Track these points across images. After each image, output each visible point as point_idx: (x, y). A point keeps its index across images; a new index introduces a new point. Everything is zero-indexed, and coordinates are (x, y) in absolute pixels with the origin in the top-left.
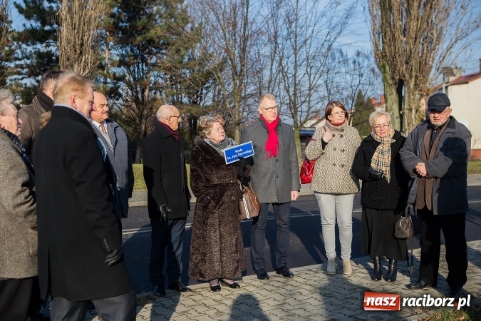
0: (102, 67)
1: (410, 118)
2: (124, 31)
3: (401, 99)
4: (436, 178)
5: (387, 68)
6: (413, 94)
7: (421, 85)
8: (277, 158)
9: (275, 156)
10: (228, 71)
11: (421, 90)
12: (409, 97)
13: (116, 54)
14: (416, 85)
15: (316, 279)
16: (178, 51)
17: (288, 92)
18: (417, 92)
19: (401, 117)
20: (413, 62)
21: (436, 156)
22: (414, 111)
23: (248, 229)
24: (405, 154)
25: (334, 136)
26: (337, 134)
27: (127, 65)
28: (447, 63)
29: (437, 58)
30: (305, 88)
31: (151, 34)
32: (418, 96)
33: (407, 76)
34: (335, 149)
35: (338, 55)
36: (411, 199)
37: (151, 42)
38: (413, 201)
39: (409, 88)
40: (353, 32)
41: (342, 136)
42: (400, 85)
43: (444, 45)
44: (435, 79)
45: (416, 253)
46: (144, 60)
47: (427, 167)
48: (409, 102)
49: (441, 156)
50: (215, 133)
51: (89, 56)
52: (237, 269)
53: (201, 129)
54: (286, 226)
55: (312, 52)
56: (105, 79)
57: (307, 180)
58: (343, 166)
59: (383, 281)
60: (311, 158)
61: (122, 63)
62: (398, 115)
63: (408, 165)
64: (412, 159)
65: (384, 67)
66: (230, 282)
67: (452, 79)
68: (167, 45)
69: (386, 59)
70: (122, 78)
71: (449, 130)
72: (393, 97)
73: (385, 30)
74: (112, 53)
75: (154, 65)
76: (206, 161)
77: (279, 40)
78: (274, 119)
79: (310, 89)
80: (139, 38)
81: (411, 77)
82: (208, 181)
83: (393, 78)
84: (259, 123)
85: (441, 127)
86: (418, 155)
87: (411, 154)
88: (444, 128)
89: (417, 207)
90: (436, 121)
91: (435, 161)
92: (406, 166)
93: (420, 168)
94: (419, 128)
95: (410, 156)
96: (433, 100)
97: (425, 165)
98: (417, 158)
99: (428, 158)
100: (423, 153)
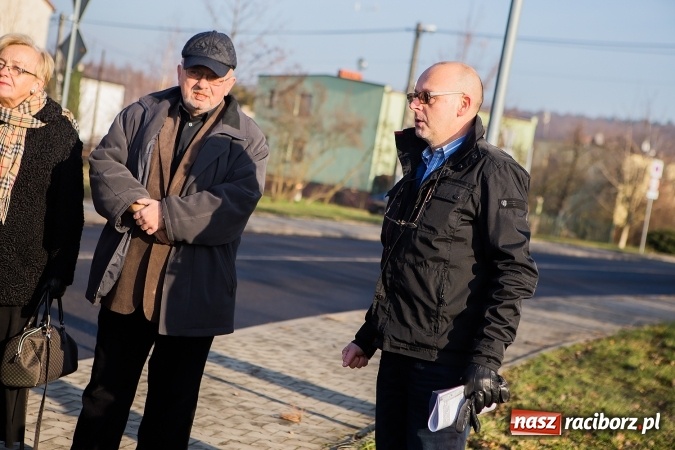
24: (107, 165)
47: (167, 211)
85: (205, 116)
86: (140, 176)
87: (122, 170)
88: (211, 120)
89: (116, 308)
90: (200, 97)
91: (187, 200)
92: (105, 198)
93: (144, 212)
94: (146, 105)
95: (120, 174)
96: (203, 45)
97: (162, 207)
98: (138, 185)
99: (166, 189)
100: (153, 173)
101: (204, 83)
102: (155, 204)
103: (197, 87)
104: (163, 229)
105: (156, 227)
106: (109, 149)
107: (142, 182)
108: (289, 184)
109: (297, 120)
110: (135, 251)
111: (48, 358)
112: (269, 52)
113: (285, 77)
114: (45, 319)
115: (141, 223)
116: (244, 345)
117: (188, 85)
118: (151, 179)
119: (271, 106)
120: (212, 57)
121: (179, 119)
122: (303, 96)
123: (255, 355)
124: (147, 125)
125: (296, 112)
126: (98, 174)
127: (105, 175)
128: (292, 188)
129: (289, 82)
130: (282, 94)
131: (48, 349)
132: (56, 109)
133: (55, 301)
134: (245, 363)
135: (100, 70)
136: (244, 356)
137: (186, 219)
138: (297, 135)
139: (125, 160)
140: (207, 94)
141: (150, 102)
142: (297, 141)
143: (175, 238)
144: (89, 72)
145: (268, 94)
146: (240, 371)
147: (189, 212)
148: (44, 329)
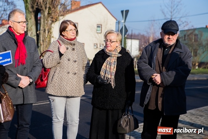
1: (44, 36)
6: (47, 20)
7: (53, 14)
8: (25, 66)
9: (23, 64)
11: (52, 18)
12: (44, 22)
14: (49, 13)
18: (49, 19)
19: (38, 35)
22: (47, 32)
24: (143, 65)
25: (67, 49)
26: (70, 47)
32: (50, 22)
33: (43, 7)
34: (69, 60)
39: (44, 15)
41: (74, 49)
48: (44, 25)
54: (28, 126)
58: (75, 74)
60: (47, 66)
62: (35, 34)
72: (32, 21)
78: (23, 32)
81: (46, 8)
83: (32, 8)
85: (171, 47)
86: (153, 67)
87: (147, 66)
88: (173, 48)
89: (150, 108)
90: (170, 41)
91: (169, 73)
92: (143, 75)
93: (156, 78)
94: (152, 45)
95: (147, 67)
96: (169, 25)
97: (161, 76)
98: (152, 70)
99: (161, 70)
100: (157, 66)
101: (171, 37)
102: (159, 75)
103: (169, 38)
104: (162, 82)
105: (160, 82)
106: (143, 60)
107: (154, 69)
108: (194, 64)
109: (194, 43)
110: (154, 90)
111: (130, 124)
112: (183, 23)
113: (189, 30)
114: (128, 113)
115: (155, 81)
116: (187, 116)
117: (166, 38)
118: (156, 68)
119: (185, 40)
120: (173, 28)
121: (162, 48)
122: (195, 35)
123: (191, 119)
124: (153, 51)
125: (193, 41)
126: (140, 68)
127: (142, 68)
128: (195, 64)
129: (190, 32)
130: (188, 36)
131: (130, 122)
132: (124, 50)
133: (130, 107)
134: (188, 122)
135: (132, 35)
136: (187, 120)
137: (169, 79)
138: (194, 48)
139: (148, 63)
140: (172, 40)
141: (153, 44)
142: (194, 50)
143: (166, 85)
144: (128, 37)
145: (184, 36)
146: (187, 125)
147: (170, 76)
148: (128, 116)
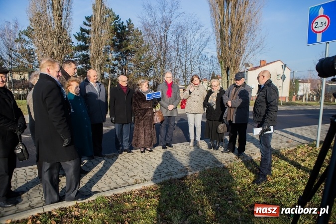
0: (108, 60)
2: (117, 46)
3: (228, 75)
4: (235, 108)
5: (223, 63)
7: (236, 70)
10: (159, 63)
12: (231, 75)
13: (114, 55)
14: (234, 70)
15: (185, 148)
16: (139, 54)
17: (183, 71)
19: (228, 82)
20: (233, 60)
21: (236, 98)
23: (158, 127)
24: (225, 97)
26: (196, 88)
27: (119, 60)
28: (246, 61)
29: (242, 59)
30: (189, 70)
31: (128, 47)
33: (231, 66)
34: (195, 95)
35: (204, 57)
36: (225, 116)
37: (128, 51)
38: (225, 117)
39: (231, 71)
40: (209, 48)
41: (198, 89)
42: (228, 70)
43: (245, 54)
44: (242, 68)
45: (228, 138)
46: (126, 58)
47: (232, 103)
48: (231, 77)
49: (238, 99)
50: (144, 87)
51: (102, 56)
52: (151, 144)
53: (138, 85)
55: (193, 55)
56: (110, 65)
57: (183, 107)
58: (198, 102)
59: (212, 149)
60: (185, 98)
61: (116, 59)
63: (225, 102)
64: (227, 99)
65: (221, 62)
66: (149, 149)
67: (249, 68)
68: (135, 52)
69: (222, 59)
70: (116, 65)
71: (243, 88)
72: (225, 74)
73: (222, 47)
74: (112, 55)
75: (129, 60)
76: (139, 99)
77: (179, 51)
78: (171, 82)
79: (192, 71)
80: (123, 49)
81: (232, 67)
82: (140, 107)
83: (225, 67)
84: (165, 84)
85: (239, 87)
88: (241, 87)
93: (229, 103)
115: (228, 105)
118: (231, 98)
137: (235, 104)
139: (228, 95)
